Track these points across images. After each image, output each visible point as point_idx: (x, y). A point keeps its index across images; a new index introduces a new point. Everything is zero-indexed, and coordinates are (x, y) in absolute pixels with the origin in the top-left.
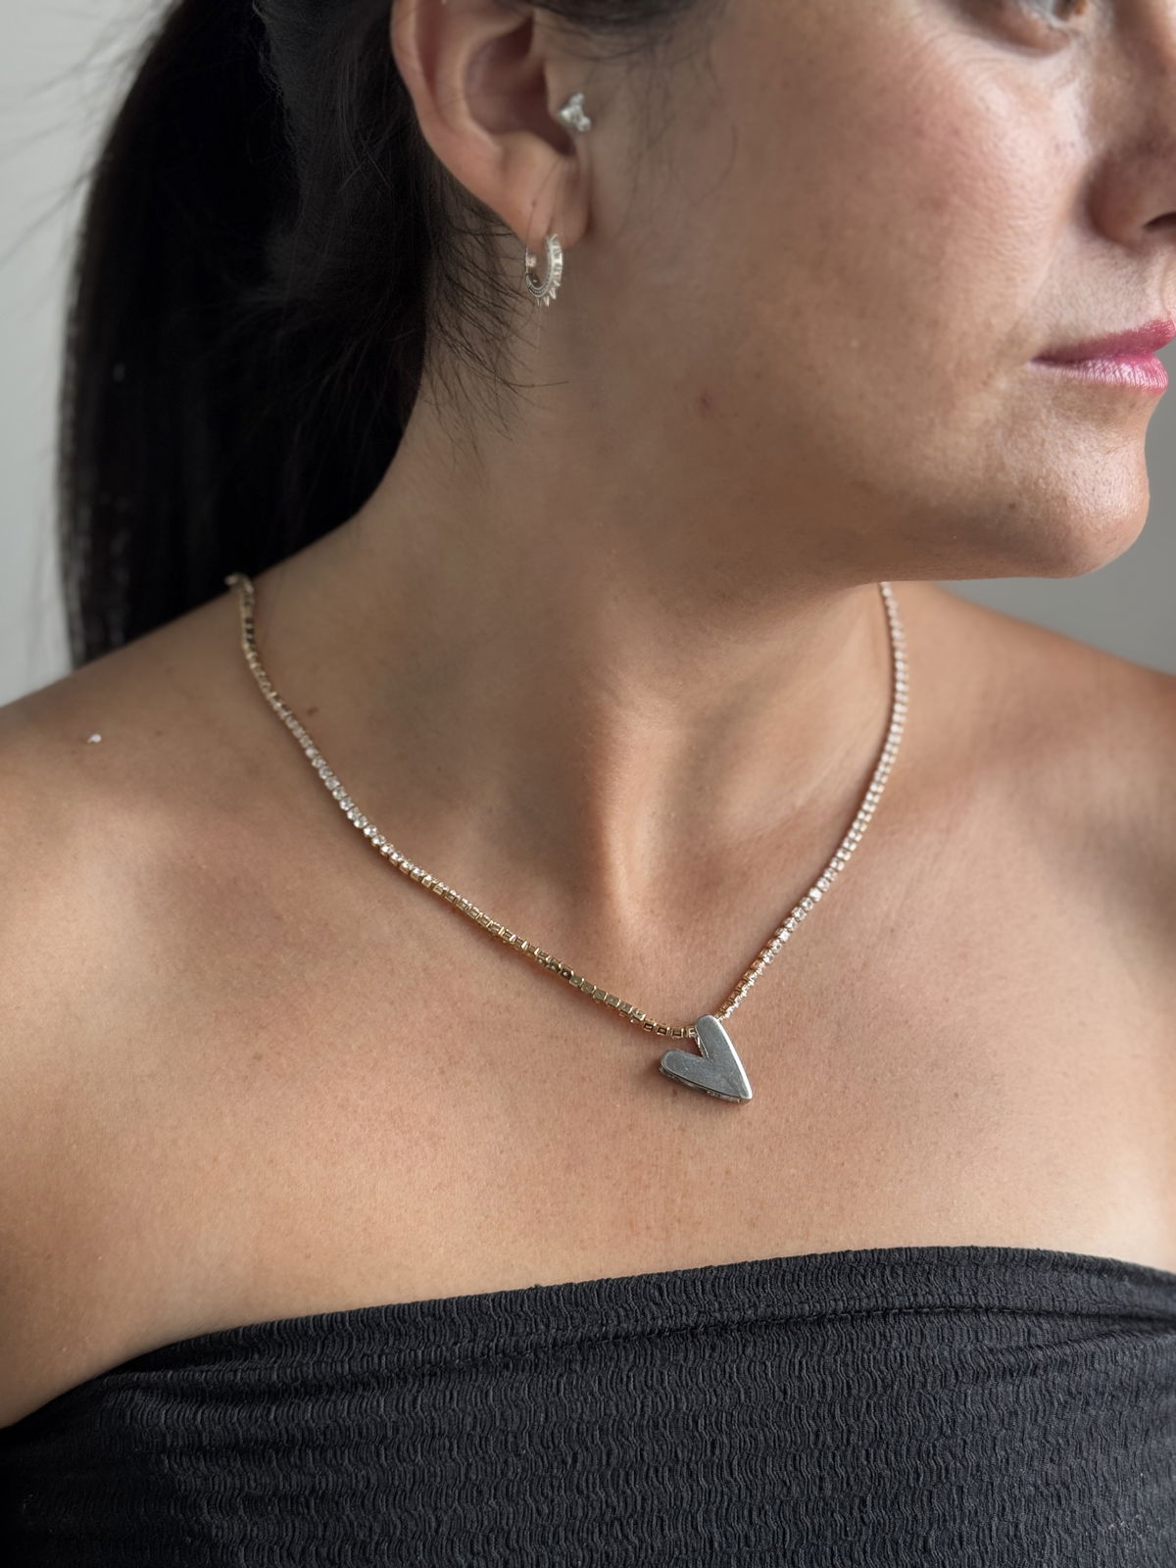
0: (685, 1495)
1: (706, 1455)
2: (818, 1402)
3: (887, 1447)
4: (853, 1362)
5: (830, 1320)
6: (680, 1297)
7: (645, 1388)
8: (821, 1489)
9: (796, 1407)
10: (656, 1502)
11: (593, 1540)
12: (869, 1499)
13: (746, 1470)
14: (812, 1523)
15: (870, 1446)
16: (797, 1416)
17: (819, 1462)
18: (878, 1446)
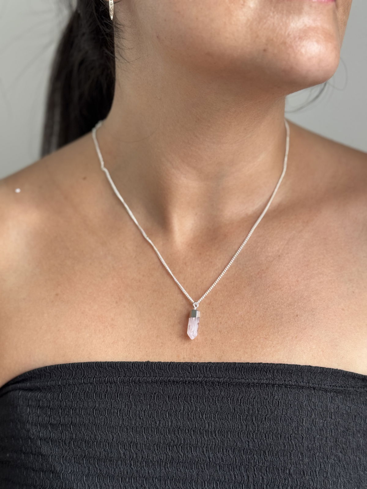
3: (273, 434)
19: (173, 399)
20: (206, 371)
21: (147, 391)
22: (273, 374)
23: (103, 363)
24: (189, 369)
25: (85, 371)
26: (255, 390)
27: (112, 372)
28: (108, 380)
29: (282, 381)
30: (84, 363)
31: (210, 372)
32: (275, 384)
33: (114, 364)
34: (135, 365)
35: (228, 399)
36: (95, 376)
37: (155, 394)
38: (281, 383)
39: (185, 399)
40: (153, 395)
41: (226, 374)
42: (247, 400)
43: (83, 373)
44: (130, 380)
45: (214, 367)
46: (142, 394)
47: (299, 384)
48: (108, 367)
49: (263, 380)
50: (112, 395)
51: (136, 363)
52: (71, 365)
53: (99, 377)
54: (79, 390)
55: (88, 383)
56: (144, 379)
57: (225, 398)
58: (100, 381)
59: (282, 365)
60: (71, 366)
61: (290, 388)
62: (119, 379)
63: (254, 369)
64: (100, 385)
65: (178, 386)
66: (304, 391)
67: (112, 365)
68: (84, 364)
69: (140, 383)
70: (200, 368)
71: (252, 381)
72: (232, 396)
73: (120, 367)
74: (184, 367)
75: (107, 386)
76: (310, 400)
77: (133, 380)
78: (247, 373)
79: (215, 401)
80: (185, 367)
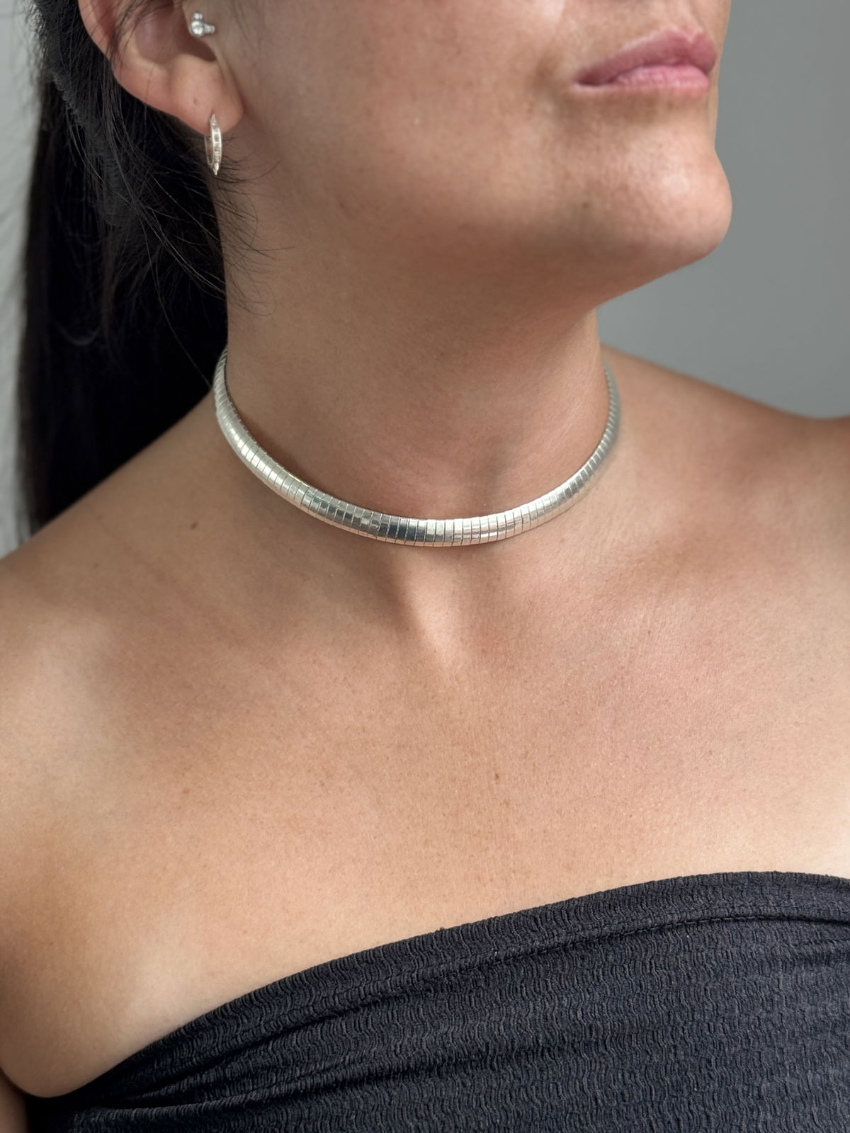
0: (572, 1066)
1: (586, 1037)
2: (667, 991)
4: (690, 959)
5: (669, 930)
6: (551, 924)
7: (534, 993)
8: (675, 1054)
9: (650, 996)
10: (550, 1072)
11: (506, 1103)
12: (713, 1060)
13: (617, 1045)
14: (671, 1081)
15: (711, 1020)
16: (652, 1002)
17: (672, 1036)
18: (716, 1020)
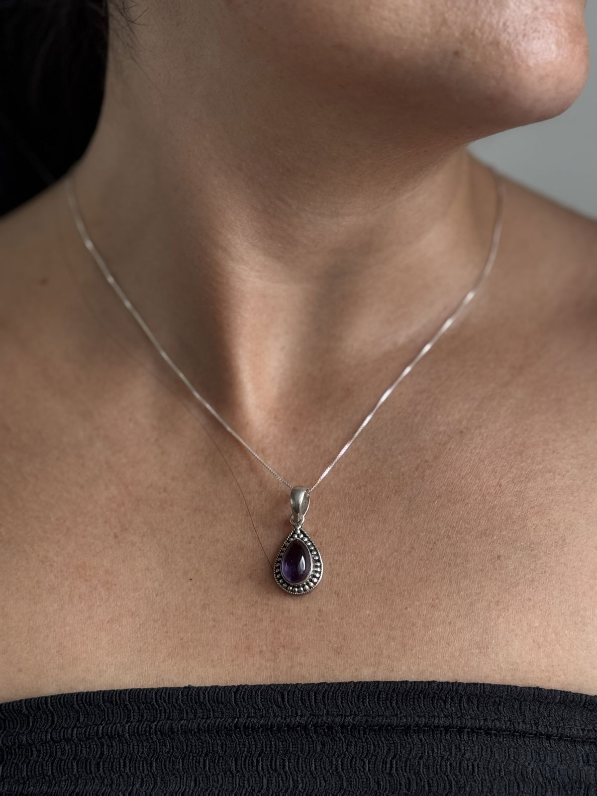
19: (245, 764)
20: (315, 702)
21: (189, 749)
22: (460, 706)
23: (92, 694)
24: (280, 699)
25: (55, 715)
26: (421, 740)
27: (113, 713)
28: (105, 730)
29: (480, 723)
30: (52, 696)
31: (325, 704)
32: (465, 728)
33: (116, 696)
34: (161, 695)
35: (364, 763)
36: (76, 724)
37: (206, 755)
38: (477, 726)
39: (271, 765)
40: (201, 759)
41: (357, 708)
42: (406, 763)
43: (50, 719)
44: (151, 728)
45: (333, 692)
46: (178, 758)
47: (516, 726)
48: (104, 703)
49: (437, 718)
50: (112, 764)
51: (165, 690)
52: (24, 703)
53: (85, 726)
54: (42, 756)
55: (61, 740)
56: (182, 725)
57: (358, 759)
58: (88, 733)
59: (479, 685)
60: (24, 705)
61: (496, 735)
62: (127, 728)
63: (419, 695)
64: (87, 743)
65: (256, 736)
66: (527, 742)
67: (111, 698)
68: (51, 700)
69: (173, 733)
70: (301, 696)
71: (414, 720)
72: (372, 755)
73: (130, 702)
74: (267, 693)
75: (102, 745)
76: (541, 760)
77: (158, 727)
78: (402, 703)
79: (336, 766)
80: (271, 694)
